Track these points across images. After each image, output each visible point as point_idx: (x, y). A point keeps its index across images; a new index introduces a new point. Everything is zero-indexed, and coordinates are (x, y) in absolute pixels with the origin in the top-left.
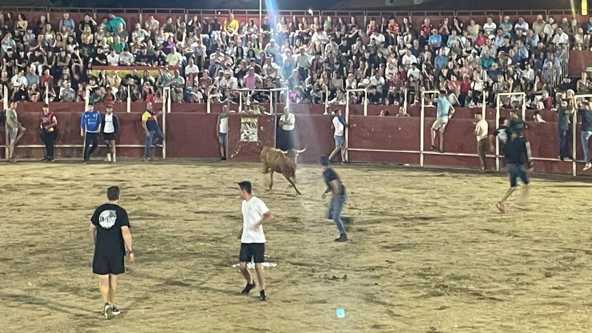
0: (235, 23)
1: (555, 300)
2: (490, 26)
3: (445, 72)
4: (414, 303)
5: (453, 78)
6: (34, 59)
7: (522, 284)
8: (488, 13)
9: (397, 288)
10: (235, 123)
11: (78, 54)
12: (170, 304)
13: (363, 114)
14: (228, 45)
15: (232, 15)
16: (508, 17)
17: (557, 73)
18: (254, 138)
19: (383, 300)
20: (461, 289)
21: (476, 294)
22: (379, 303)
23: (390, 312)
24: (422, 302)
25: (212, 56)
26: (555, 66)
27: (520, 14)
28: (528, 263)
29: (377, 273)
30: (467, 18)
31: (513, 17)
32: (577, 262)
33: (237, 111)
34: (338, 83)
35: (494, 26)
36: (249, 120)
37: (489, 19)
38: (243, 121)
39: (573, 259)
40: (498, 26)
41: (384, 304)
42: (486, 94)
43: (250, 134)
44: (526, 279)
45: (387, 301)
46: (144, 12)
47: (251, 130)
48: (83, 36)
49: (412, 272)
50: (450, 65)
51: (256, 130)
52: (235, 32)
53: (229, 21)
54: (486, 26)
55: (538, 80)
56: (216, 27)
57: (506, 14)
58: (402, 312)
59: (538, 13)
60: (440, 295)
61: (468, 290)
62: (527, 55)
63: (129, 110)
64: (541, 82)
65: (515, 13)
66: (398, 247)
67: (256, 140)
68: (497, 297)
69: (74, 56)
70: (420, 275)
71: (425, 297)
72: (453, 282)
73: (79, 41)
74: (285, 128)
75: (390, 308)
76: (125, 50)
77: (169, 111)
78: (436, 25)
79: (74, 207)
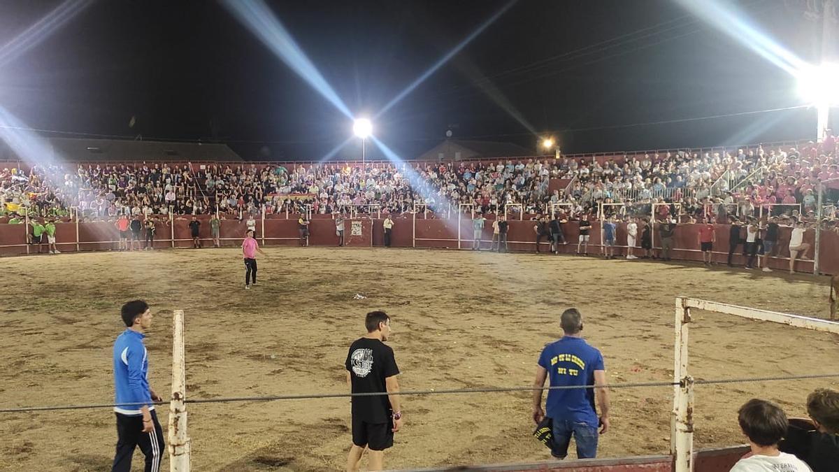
0: (349, 169)
1: (542, 315)
2: (500, 167)
3: (474, 194)
4: (452, 317)
5: (479, 197)
7: (521, 307)
8: (500, 159)
9: (441, 309)
10: (348, 225)
11: (260, 188)
12: (299, 316)
13: (424, 218)
14: (344, 181)
15: (347, 165)
16: (511, 161)
17: (542, 193)
19: (431, 315)
20: (482, 310)
21: (491, 312)
22: (429, 316)
23: (436, 322)
24: (456, 316)
25: (336, 187)
27: (519, 159)
28: (525, 296)
29: (429, 301)
30: (487, 162)
31: (514, 161)
33: (349, 217)
34: (409, 200)
36: (356, 223)
37: (500, 162)
38: (353, 223)
39: (554, 294)
40: (505, 166)
41: (432, 317)
42: (498, 206)
43: (357, 230)
44: (523, 304)
45: (434, 315)
46: (297, 163)
47: (357, 228)
48: (262, 177)
49: (451, 300)
50: (478, 190)
51: (360, 229)
52: (348, 174)
53: (346, 168)
54: (498, 166)
56: (338, 171)
57: (510, 159)
58: (443, 321)
59: (528, 159)
60: (468, 312)
61: (486, 310)
62: (523, 183)
63: (287, 218)
65: (515, 159)
66: (442, 288)
67: (360, 234)
68: (505, 314)
69: (257, 188)
70: (456, 302)
71: (458, 313)
72: (477, 306)
73: (260, 180)
75: (436, 320)
76: (286, 184)
77: (310, 218)
78: (467, 167)
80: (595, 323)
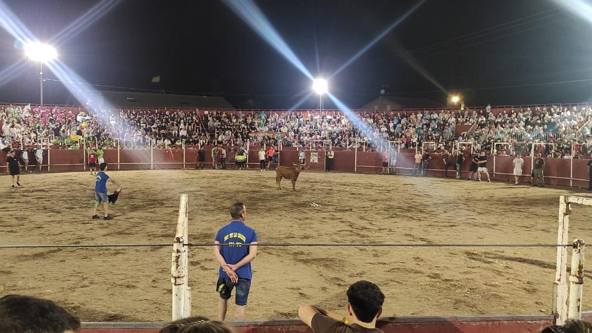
2: (420, 115)
3: (400, 134)
4: (383, 220)
5: (403, 136)
6: (228, 129)
7: (433, 215)
8: (419, 110)
9: (374, 215)
11: (246, 128)
12: (272, 217)
13: (363, 151)
14: (306, 124)
15: (308, 112)
16: (427, 112)
17: (450, 134)
18: (316, 161)
19: (367, 219)
20: (405, 216)
21: (411, 218)
22: (365, 220)
23: (371, 223)
25: (300, 129)
26: (449, 132)
27: (433, 110)
28: (436, 207)
29: (366, 209)
30: (410, 112)
31: (430, 111)
32: (459, 208)
33: (309, 149)
34: (352, 138)
35: (422, 115)
36: (314, 153)
37: (419, 112)
38: (311, 153)
41: (368, 220)
42: (417, 143)
43: (314, 159)
44: (435, 213)
45: (370, 219)
46: (273, 111)
48: (247, 120)
49: (382, 209)
50: (403, 132)
51: (317, 158)
52: (309, 119)
53: (307, 114)
54: (418, 115)
55: (441, 137)
57: (427, 110)
58: (376, 223)
59: (441, 110)
60: (394, 217)
61: (407, 216)
62: (436, 127)
64: (443, 139)
65: (431, 110)
66: (376, 200)
67: (317, 162)
68: (421, 219)
69: (244, 128)
70: (385, 210)
71: (387, 218)
72: (401, 213)
73: (246, 122)
74: (330, 157)
75: (371, 222)
76: (265, 126)
77: (281, 150)
78: (395, 115)
79: (239, 184)
80: (488, 227)
